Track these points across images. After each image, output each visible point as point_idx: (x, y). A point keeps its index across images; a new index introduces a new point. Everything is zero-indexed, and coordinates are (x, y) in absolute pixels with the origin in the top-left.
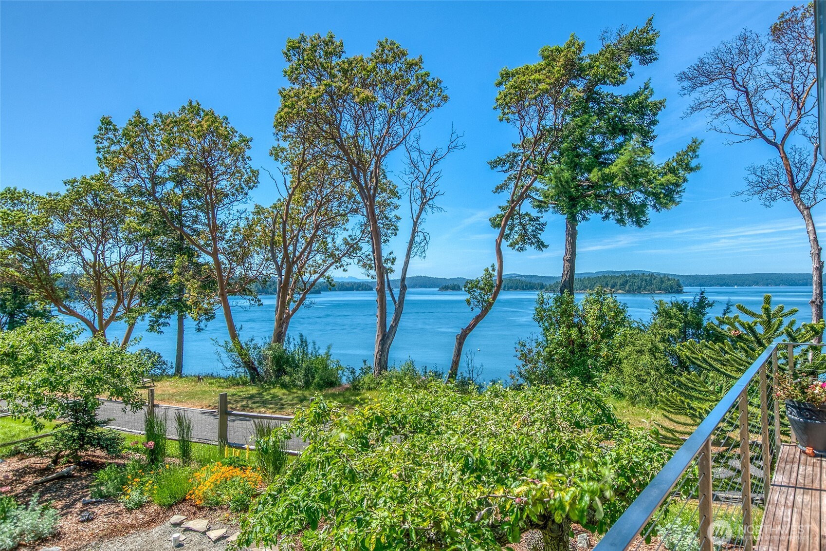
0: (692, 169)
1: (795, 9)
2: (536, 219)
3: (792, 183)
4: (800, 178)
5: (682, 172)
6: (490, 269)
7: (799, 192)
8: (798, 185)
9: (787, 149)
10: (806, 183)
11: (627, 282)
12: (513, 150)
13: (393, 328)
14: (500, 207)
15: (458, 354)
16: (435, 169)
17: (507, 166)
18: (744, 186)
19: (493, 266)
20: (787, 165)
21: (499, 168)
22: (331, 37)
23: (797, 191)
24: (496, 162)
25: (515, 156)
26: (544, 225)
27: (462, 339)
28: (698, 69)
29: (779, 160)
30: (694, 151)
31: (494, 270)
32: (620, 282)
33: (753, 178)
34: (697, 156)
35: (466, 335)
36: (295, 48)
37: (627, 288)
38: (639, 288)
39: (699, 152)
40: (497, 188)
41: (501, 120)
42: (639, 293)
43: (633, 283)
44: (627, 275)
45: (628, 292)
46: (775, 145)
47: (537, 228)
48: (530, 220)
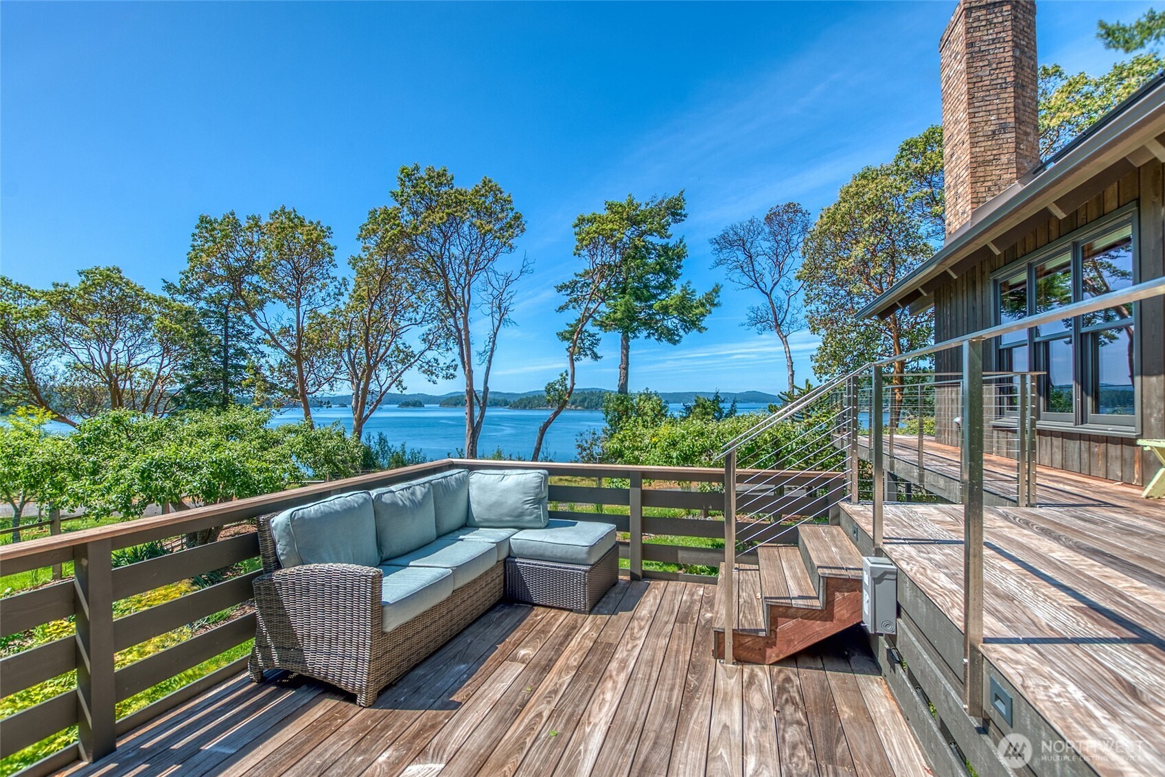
0: (715, 305)
1: (778, 206)
2: (593, 336)
3: (776, 320)
4: (781, 316)
5: (708, 307)
6: (564, 375)
7: (780, 325)
8: (779, 321)
9: (773, 298)
10: (783, 321)
11: (585, 399)
12: (575, 278)
13: (479, 423)
14: (567, 324)
15: (540, 443)
16: (509, 289)
17: (569, 290)
18: (745, 320)
19: (566, 371)
20: (773, 308)
21: (563, 292)
22: (445, 170)
23: (778, 326)
24: (561, 287)
25: (576, 282)
26: (598, 340)
27: (543, 431)
28: (723, 237)
29: (768, 304)
30: (717, 293)
31: (567, 375)
32: (579, 399)
33: (753, 315)
34: (718, 296)
35: (547, 427)
36: (408, 175)
37: (586, 404)
38: (597, 405)
39: (719, 294)
40: (560, 309)
41: (575, 254)
42: (596, 409)
43: (591, 400)
44: (586, 392)
45: (587, 408)
46: (767, 294)
47: (593, 343)
48: (589, 336)
